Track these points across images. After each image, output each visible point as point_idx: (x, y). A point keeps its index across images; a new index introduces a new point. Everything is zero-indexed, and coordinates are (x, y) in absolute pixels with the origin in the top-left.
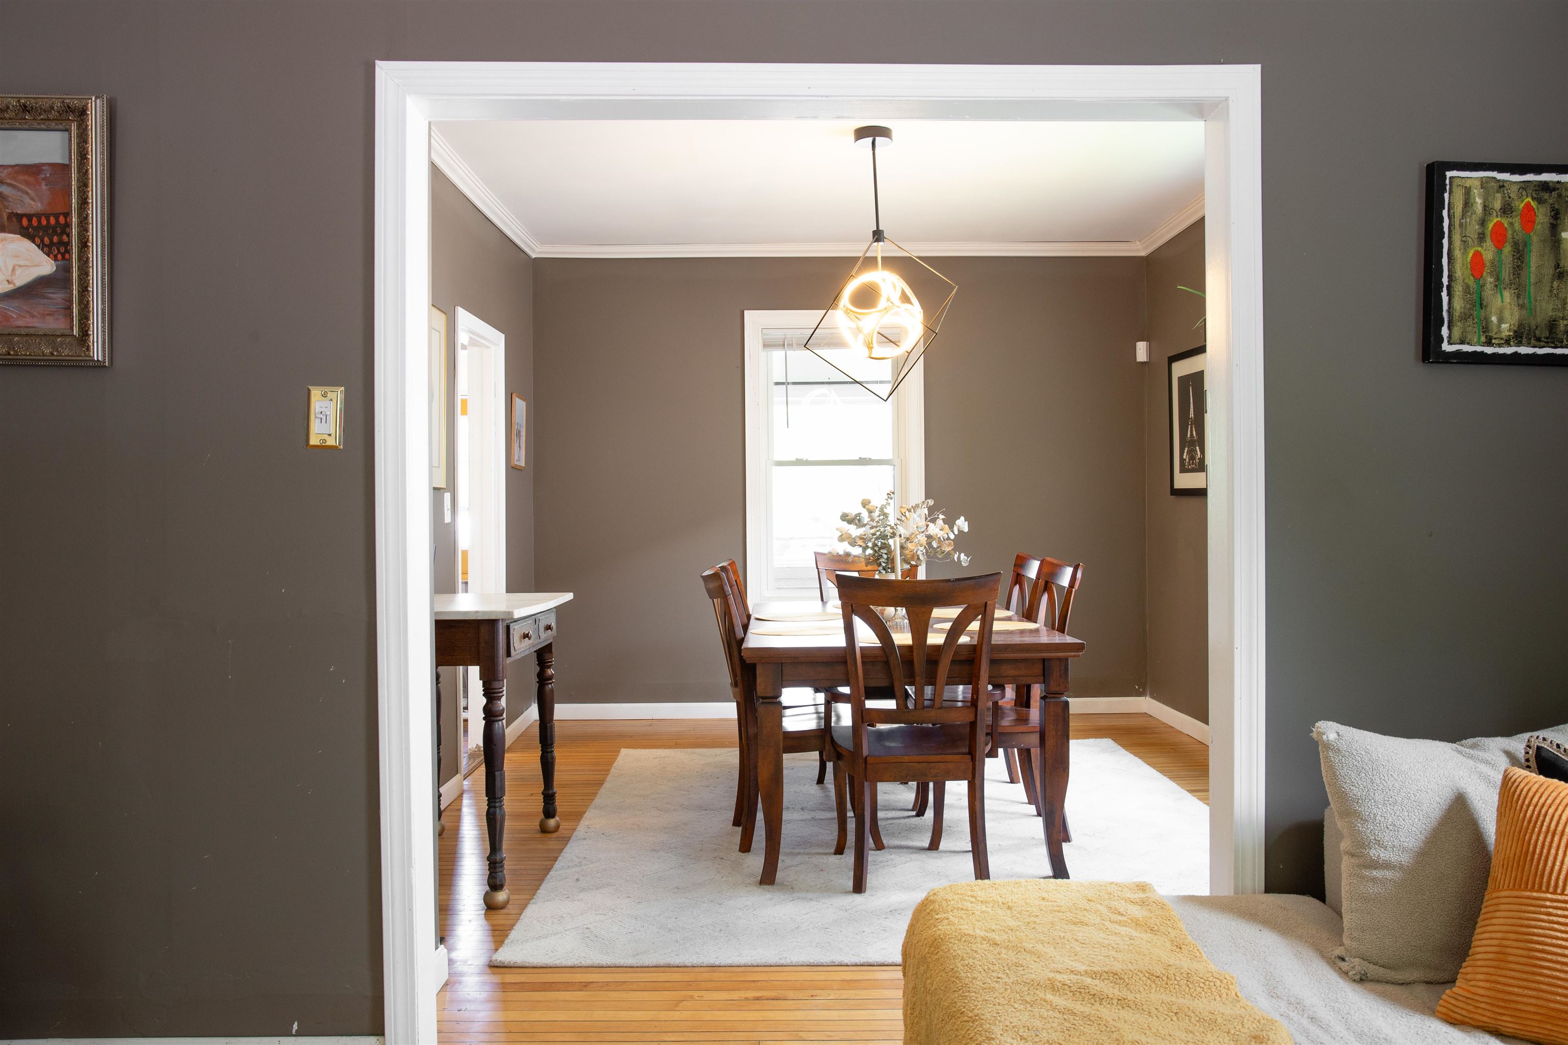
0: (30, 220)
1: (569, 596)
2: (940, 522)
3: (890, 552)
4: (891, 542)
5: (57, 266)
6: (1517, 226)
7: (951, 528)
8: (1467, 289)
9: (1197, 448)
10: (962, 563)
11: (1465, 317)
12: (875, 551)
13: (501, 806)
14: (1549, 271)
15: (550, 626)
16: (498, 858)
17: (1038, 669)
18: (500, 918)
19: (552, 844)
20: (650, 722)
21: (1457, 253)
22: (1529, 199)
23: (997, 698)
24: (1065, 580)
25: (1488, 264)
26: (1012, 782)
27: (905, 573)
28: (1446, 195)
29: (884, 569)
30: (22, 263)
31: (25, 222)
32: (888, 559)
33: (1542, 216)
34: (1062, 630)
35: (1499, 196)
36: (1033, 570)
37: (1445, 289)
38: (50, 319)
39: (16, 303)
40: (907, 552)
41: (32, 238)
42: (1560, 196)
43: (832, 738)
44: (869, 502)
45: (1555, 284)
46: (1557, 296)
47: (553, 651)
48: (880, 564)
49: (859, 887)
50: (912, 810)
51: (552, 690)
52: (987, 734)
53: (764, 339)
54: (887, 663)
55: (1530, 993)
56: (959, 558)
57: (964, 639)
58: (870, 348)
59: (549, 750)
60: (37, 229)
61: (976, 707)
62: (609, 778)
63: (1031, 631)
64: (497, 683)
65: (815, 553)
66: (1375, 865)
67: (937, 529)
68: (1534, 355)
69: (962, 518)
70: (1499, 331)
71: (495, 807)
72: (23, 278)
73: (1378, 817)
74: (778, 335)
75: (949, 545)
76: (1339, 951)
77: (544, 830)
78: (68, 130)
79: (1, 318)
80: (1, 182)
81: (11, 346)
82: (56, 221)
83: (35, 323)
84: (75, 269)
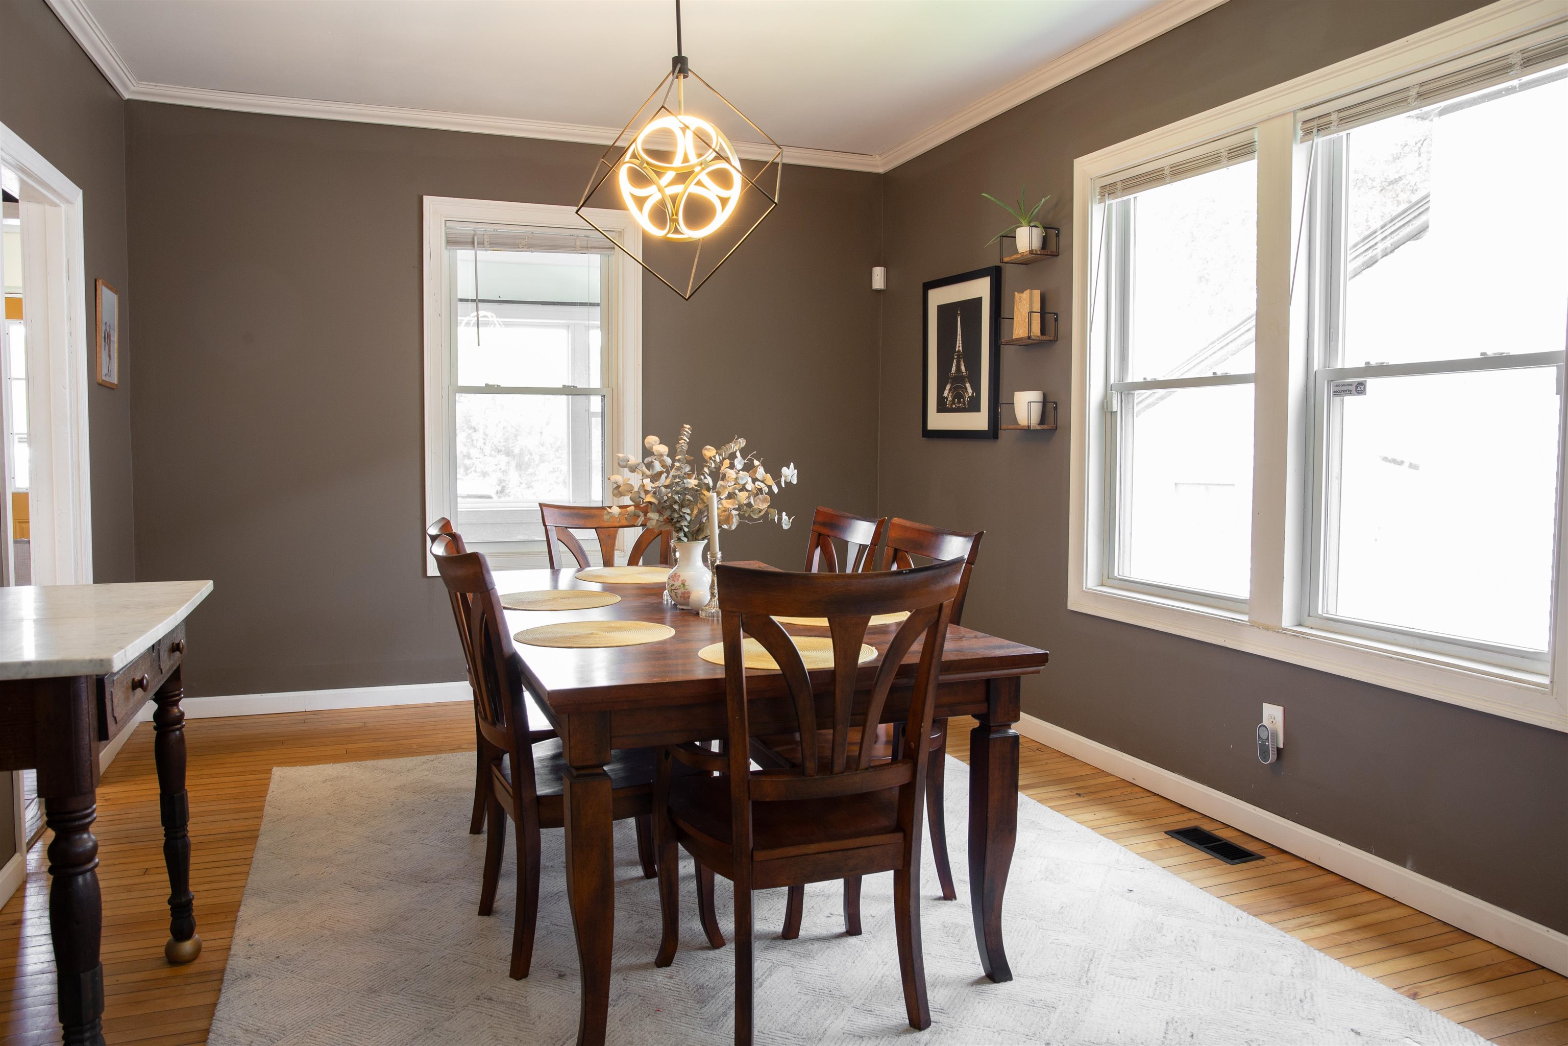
7: (776, 480)
9: (968, 385)
10: (783, 525)
12: (674, 511)
15: (178, 644)
17: (980, 693)
20: (304, 717)
48: (680, 529)
51: (181, 741)
53: (446, 234)
56: (780, 518)
61: (915, 761)
62: (265, 825)
64: (78, 799)
65: (540, 505)
69: (791, 466)
74: (465, 230)
75: (764, 501)
77: (173, 959)
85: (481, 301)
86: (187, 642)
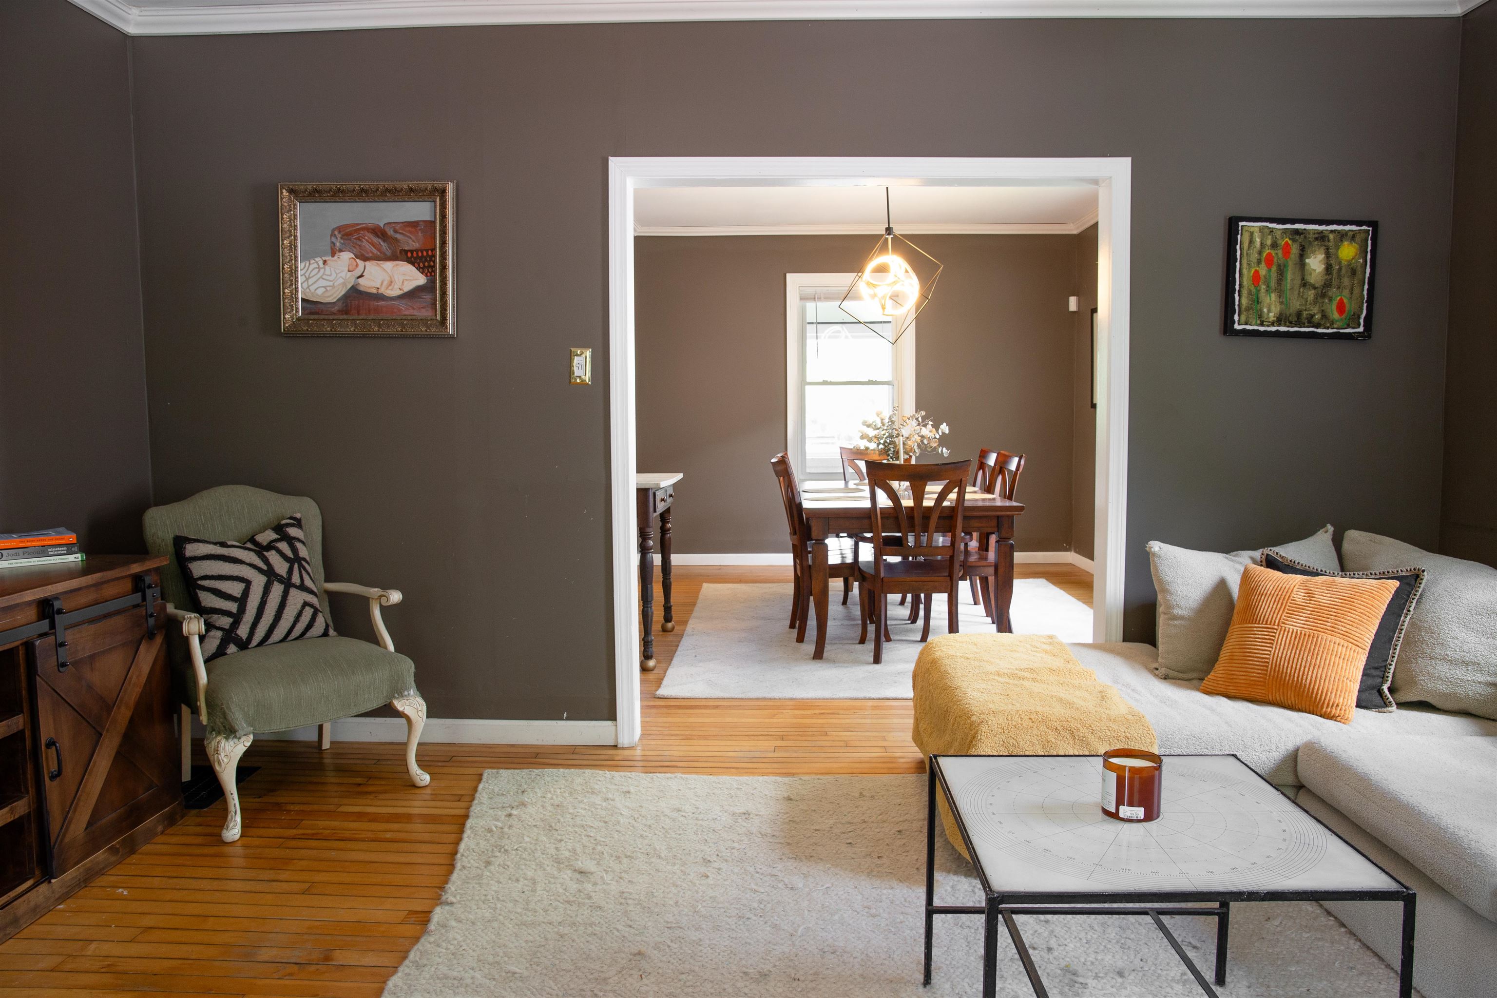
0: (412, 254)
1: (681, 475)
2: (929, 427)
3: (895, 447)
4: (896, 440)
5: (428, 280)
6: (1280, 255)
7: (937, 430)
8: (1250, 293)
10: (945, 454)
11: (1248, 309)
12: (886, 446)
13: (651, 607)
14: (1298, 282)
15: (671, 495)
16: (650, 639)
17: (994, 523)
18: (651, 676)
19: (670, 638)
21: (1245, 271)
22: (1287, 239)
23: (967, 541)
24: (1013, 466)
25: (1262, 278)
26: (975, 604)
27: (905, 460)
28: (1239, 237)
29: (891, 458)
30: (408, 278)
31: (409, 255)
32: (894, 451)
33: (1295, 250)
34: (1010, 498)
35: (1270, 237)
36: (992, 460)
37: (1237, 292)
38: (423, 310)
39: (404, 301)
40: (907, 447)
41: (413, 264)
42: (1305, 237)
43: (859, 568)
44: (881, 413)
45: (1301, 290)
46: (1302, 297)
47: (670, 512)
48: (889, 455)
49: (877, 660)
50: (908, 620)
51: (670, 538)
52: (960, 565)
53: (800, 294)
54: (897, 518)
55: (1242, 673)
56: (942, 451)
57: (946, 503)
58: (883, 308)
59: (668, 577)
60: (416, 258)
61: (954, 547)
62: (698, 601)
63: (990, 500)
64: (648, 529)
65: (841, 448)
66: (1176, 618)
67: (928, 431)
68: (1288, 331)
69: (945, 424)
70: (1268, 318)
71: (647, 608)
72: (408, 287)
73: (1179, 592)
74: (810, 291)
75: (936, 442)
76: (1156, 665)
77: (665, 629)
78: (435, 202)
79: (395, 310)
80: (396, 231)
81: (403, 326)
82: (427, 253)
83: (416, 313)
84: (438, 282)
85: (819, 323)
86: (673, 494)
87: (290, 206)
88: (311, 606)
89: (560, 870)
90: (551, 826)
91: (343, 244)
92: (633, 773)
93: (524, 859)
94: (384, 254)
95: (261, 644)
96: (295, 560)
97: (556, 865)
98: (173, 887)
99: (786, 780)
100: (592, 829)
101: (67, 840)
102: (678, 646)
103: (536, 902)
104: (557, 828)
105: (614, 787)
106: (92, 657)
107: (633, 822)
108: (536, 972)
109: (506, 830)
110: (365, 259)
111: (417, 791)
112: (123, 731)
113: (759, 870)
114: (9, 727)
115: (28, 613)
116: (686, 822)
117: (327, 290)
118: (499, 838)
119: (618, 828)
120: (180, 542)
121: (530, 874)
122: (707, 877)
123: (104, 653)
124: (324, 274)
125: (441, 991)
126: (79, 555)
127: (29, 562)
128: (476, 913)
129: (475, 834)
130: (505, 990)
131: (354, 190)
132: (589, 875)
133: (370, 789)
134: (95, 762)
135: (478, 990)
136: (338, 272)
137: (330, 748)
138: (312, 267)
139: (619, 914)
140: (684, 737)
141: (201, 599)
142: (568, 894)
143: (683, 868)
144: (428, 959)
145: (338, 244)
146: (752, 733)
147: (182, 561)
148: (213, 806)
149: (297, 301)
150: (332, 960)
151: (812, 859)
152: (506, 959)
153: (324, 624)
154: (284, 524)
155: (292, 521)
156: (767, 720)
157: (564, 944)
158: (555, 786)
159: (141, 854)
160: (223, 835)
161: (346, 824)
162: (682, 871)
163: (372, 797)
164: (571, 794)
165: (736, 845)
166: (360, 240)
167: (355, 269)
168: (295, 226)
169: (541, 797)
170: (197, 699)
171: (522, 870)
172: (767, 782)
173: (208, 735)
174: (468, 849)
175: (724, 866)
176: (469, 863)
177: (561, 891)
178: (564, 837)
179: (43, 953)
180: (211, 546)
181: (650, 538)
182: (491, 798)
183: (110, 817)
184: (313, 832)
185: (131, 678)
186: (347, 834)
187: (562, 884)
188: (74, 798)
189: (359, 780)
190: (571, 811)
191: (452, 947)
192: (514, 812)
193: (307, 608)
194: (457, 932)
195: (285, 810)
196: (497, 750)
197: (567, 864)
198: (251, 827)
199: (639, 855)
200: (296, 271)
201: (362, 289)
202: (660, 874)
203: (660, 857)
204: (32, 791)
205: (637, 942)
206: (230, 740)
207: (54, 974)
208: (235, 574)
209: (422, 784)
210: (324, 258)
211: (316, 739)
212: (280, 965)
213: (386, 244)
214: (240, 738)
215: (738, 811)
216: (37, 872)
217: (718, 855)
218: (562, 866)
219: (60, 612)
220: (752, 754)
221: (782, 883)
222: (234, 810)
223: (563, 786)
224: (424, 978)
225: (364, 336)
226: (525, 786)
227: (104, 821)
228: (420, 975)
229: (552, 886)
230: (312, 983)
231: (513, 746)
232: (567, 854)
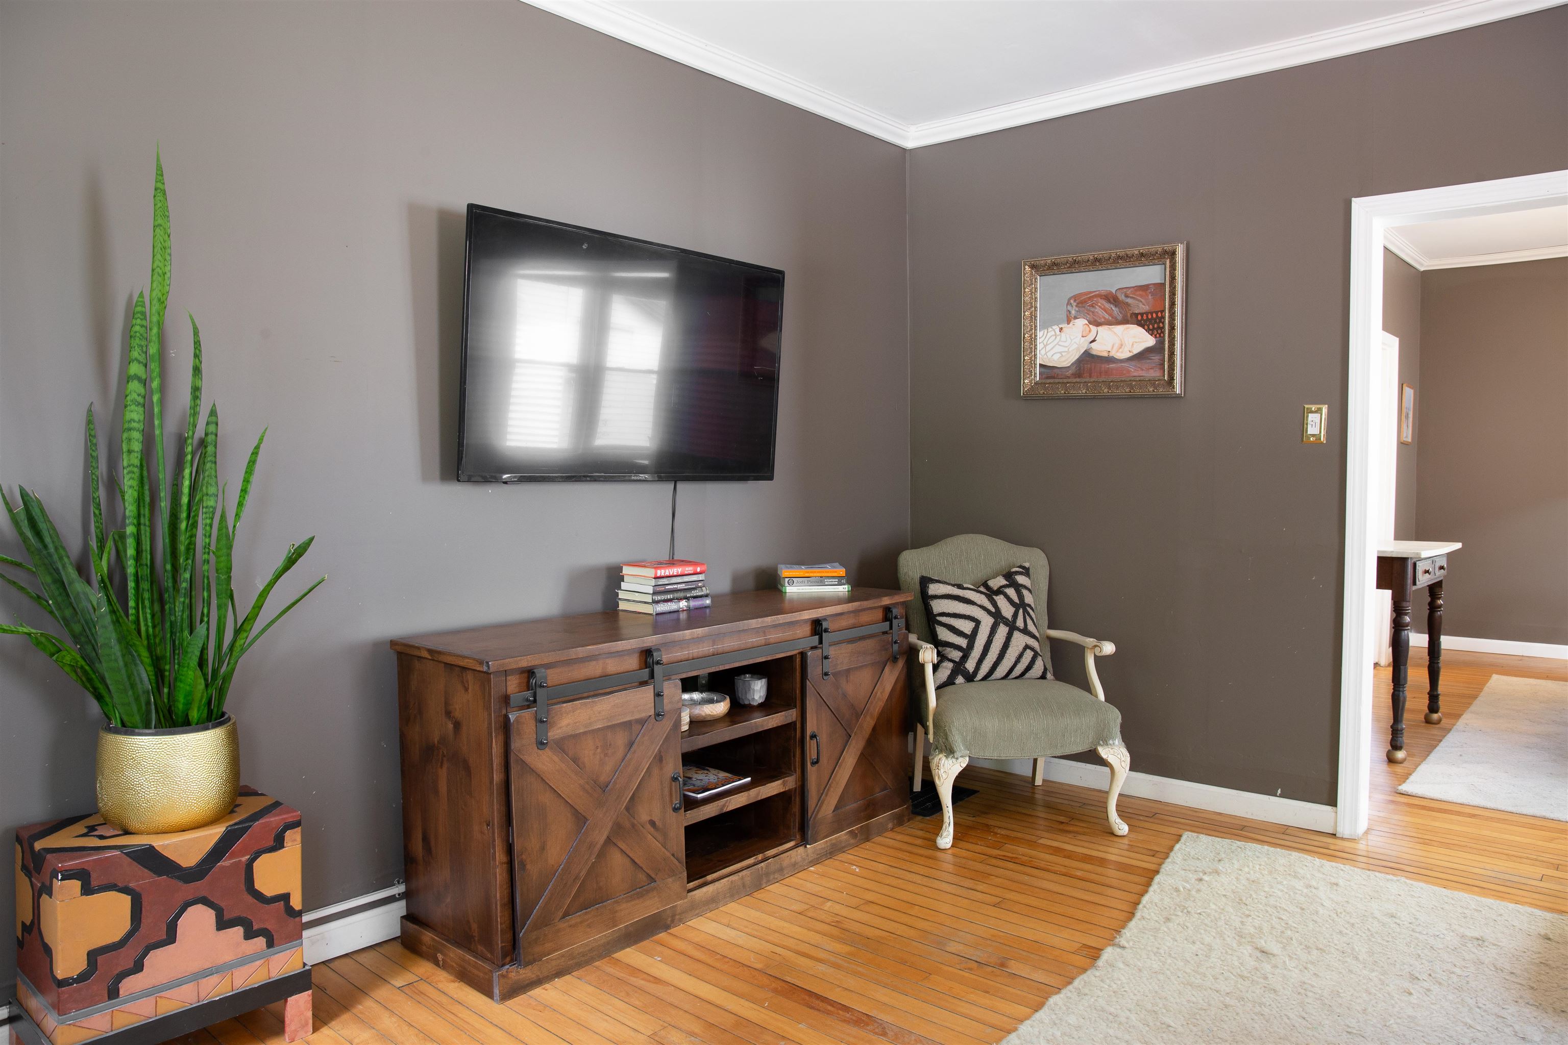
0: (1142, 317)
1: (1458, 545)
5: (1156, 341)
13: (1403, 692)
15: (1443, 567)
16: (1399, 727)
18: (1399, 769)
19: (1434, 731)
20: (1520, 658)
30: (1137, 340)
31: (1139, 317)
38: (1152, 371)
39: (1133, 363)
41: (1143, 326)
47: (1443, 586)
51: (1441, 616)
59: (1436, 661)
62: (1482, 694)
64: (1404, 603)
71: (1399, 691)
72: (1137, 349)
77: (1428, 721)
78: (1165, 264)
79: (1125, 372)
80: (1127, 296)
81: (1132, 387)
82: (1157, 315)
83: (1143, 373)
84: (1167, 342)
86: (1447, 566)
87: (1031, 280)
88: (1032, 649)
89: (1240, 944)
90: (1241, 900)
91: (1077, 311)
92: (1347, 867)
93: (1206, 925)
94: (1116, 318)
95: (985, 678)
96: (1020, 605)
97: (1237, 938)
98: (893, 875)
99: (1548, 915)
100: (1286, 913)
101: (820, 816)
102: (1440, 741)
103: (1207, 968)
104: (1247, 902)
105: (1321, 876)
106: (848, 671)
107: (1334, 916)
108: (1191, 1031)
109: (1193, 893)
110: (1098, 324)
111: (1116, 839)
112: (867, 736)
113: (1480, 1005)
114: (786, 717)
115: (805, 629)
116: (1398, 930)
117: (1062, 355)
118: (1185, 899)
119: (1315, 918)
120: (925, 581)
121: (1208, 939)
122: (1410, 994)
123: (856, 668)
124: (1060, 340)
125: (1095, 1021)
126: (846, 586)
127: (810, 589)
128: (1145, 962)
129: (1162, 890)
130: (1157, 1038)
131: (1089, 260)
132: (1271, 956)
133: (1071, 829)
134: (844, 760)
135: (1130, 1030)
136: (1072, 338)
137: (1042, 785)
138: (1049, 335)
139: (1294, 1003)
140: (1421, 841)
141: (938, 633)
142: (1242, 969)
143: (1382, 977)
144: (1090, 990)
145: (1073, 312)
146: (1514, 853)
147: (926, 598)
148: (934, 816)
149: (1035, 367)
150: (1007, 967)
151: (1563, 1014)
152: (1165, 1011)
153: (1043, 668)
154: (1013, 572)
155: (1021, 570)
156: (1540, 843)
157: (1227, 1014)
158: (1254, 862)
159: (874, 843)
160: (937, 841)
161: (1042, 855)
162: (1380, 979)
163: (1070, 836)
164: (1270, 873)
165: (1458, 971)
166: (1093, 306)
167: (1088, 334)
168: (1036, 298)
169: (1237, 869)
170: (927, 720)
171: (1201, 934)
172: (1519, 912)
173: (932, 752)
174: (1151, 902)
175: (1435, 988)
176: (1149, 914)
177: (1236, 963)
178: (1252, 913)
179: (796, 899)
180: (950, 587)
181: (1406, 614)
182: (1185, 860)
183: (852, 806)
184: (1014, 856)
185: (876, 693)
186: (1042, 864)
187: (1239, 958)
188: (827, 784)
189: (1062, 819)
190: (1267, 889)
191: (1115, 986)
192: (1206, 878)
193: (1028, 651)
194: (1122, 974)
195: (992, 832)
196: (1200, 815)
197: (1250, 940)
198: (961, 840)
199: (1333, 950)
200: (1036, 339)
201: (1094, 353)
202: (1352, 976)
203: (1357, 959)
204: (798, 771)
205: (1308, 1036)
206: (949, 759)
207: (800, 916)
208: (968, 613)
209: (1120, 833)
210: (1060, 326)
211: (1030, 775)
212: (964, 959)
213: (1117, 309)
214: (957, 759)
215: (1469, 934)
216: (798, 837)
217: (1430, 975)
218: (1244, 940)
219: (826, 631)
220: (1507, 877)
221: (1511, 1028)
222: (948, 822)
223: (1263, 863)
224: (1083, 1005)
225: (1094, 398)
226: (1223, 856)
227: (847, 808)
228: (1079, 1001)
229: (1229, 957)
230: (985, 981)
231: (1220, 814)
232: (1252, 930)
